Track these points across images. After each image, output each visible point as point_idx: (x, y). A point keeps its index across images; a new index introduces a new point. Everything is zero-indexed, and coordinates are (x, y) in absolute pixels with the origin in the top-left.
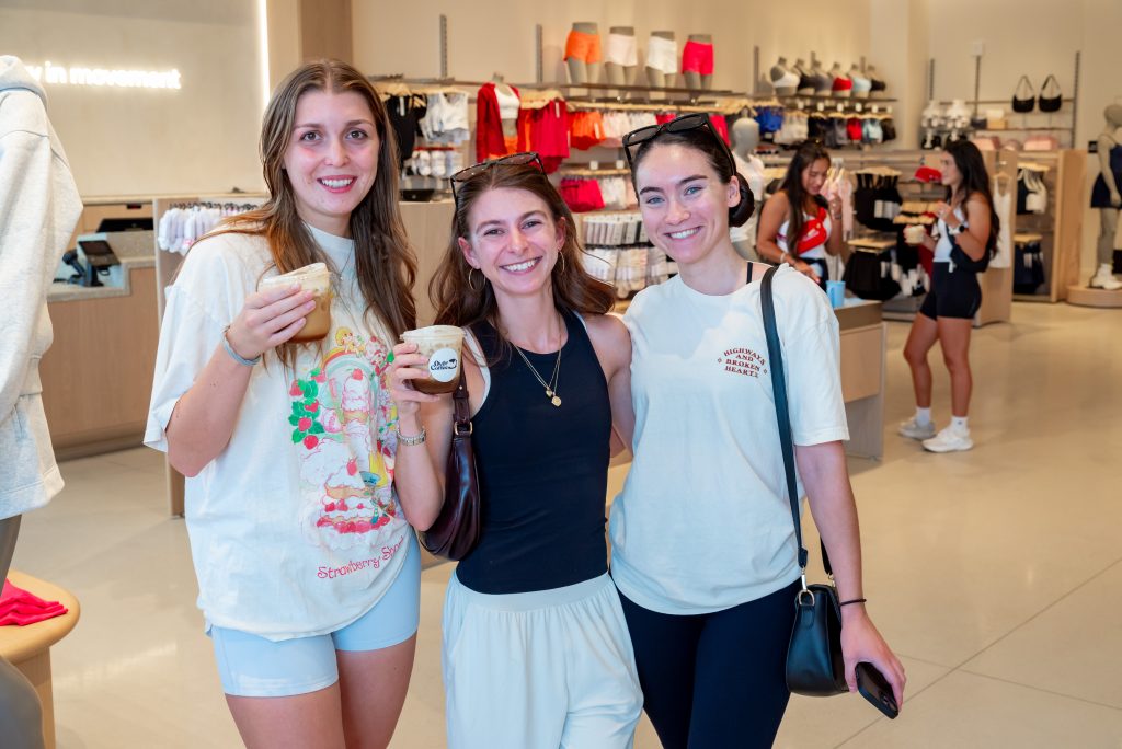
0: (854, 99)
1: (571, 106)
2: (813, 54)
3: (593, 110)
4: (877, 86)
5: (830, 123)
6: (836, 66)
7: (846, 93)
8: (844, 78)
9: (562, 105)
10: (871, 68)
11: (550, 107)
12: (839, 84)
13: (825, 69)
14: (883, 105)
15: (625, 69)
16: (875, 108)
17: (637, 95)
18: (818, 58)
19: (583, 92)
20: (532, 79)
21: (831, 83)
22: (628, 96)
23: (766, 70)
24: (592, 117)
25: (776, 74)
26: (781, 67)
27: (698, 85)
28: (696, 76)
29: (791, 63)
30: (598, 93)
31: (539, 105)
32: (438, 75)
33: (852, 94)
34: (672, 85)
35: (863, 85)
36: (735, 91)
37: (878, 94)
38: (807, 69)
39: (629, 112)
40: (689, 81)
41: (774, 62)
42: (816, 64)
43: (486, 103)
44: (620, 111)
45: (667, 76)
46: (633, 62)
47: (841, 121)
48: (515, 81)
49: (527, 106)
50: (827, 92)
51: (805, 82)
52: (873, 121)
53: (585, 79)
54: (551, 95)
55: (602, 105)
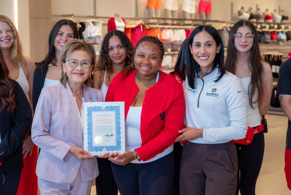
0: (274, 23)
1: (147, 27)
2: (257, 5)
3: (157, 28)
4: (284, 18)
5: (263, 33)
6: (267, 10)
7: (271, 21)
8: (270, 14)
9: (144, 26)
10: (282, 11)
11: (138, 27)
12: (267, 18)
13: (262, 11)
14: (286, 26)
15: (172, 12)
16: (283, 27)
17: (179, 22)
18: (259, 7)
19: (156, 21)
20: (133, 16)
21: (264, 17)
22: (175, 22)
23: (236, 12)
24: (156, 31)
25: (240, 13)
26: (242, 11)
27: (204, 18)
28: (204, 14)
29: (246, 9)
30: (162, 21)
31: (134, 26)
32: (92, 14)
33: (274, 21)
34: (193, 18)
35: (279, 18)
36: (220, 20)
37: (285, 21)
38: (254, 11)
39: (173, 29)
40: (201, 16)
41: (239, 9)
42: (258, 9)
43: (111, 24)
44: (169, 28)
45: (191, 15)
46: (176, 8)
47: (268, 32)
48: (124, 17)
49: (128, 26)
50: (262, 21)
51: (252, 17)
52: (282, 32)
53: (154, 16)
54: (139, 22)
55: (161, 26)
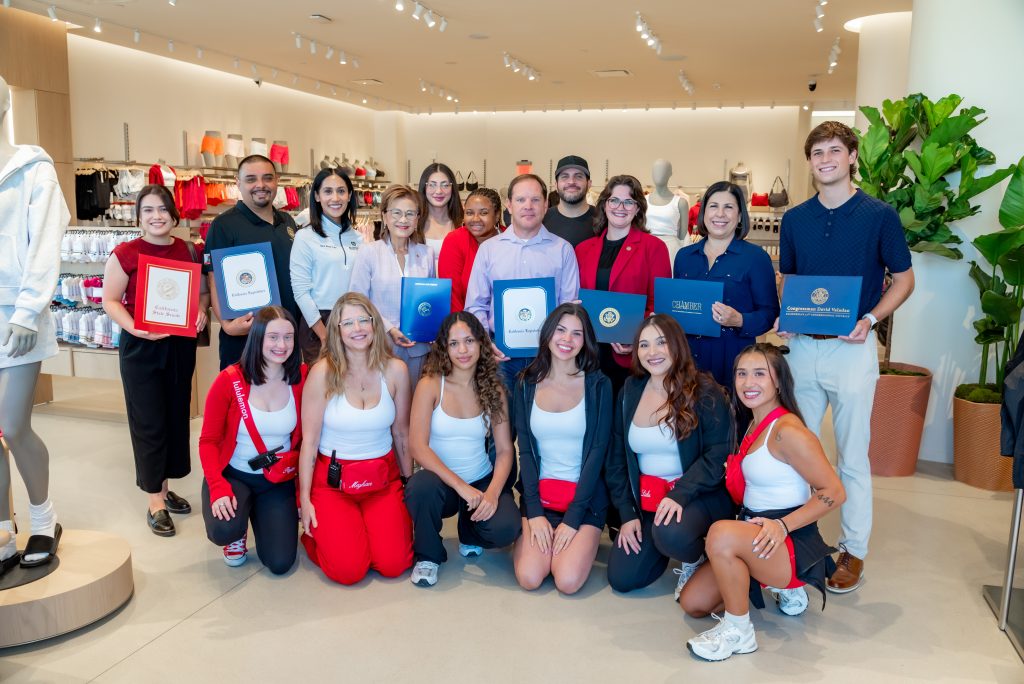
0: (367, 180)
1: (207, 180)
2: (344, 155)
3: (220, 182)
4: (379, 174)
6: (357, 162)
7: (363, 177)
8: (361, 168)
9: (202, 179)
10: (376, 163)
11: (194, 180)
12: (359, 172)
13: (351, 163)
14: (384, 185)
15: (237, 159)
16: (379, 186)
18: (346, 157)
19: (212, 172)
20: (181, 163)
21: (354, 171)
23: (317, 163)
24: (219, 186)
27: (280, 170)
28: (279, 165)
29: (332, 159)
30: (221, 173)
31: (187, 179)
32: (124, 159)
33: (366, 178)
35: (372, 173)
36: (301, 174)
37: (380, 178)
38: (341, 163)
41: (322, 158)
42: (346, 160)
43: (155, 175)
46: (242, 155)
47: (361, 193)
48: (172, 165)
49: (181, 179)
52: (378, 193)
53: (214, 165)
54: (194, 173)
55: (225, 180)
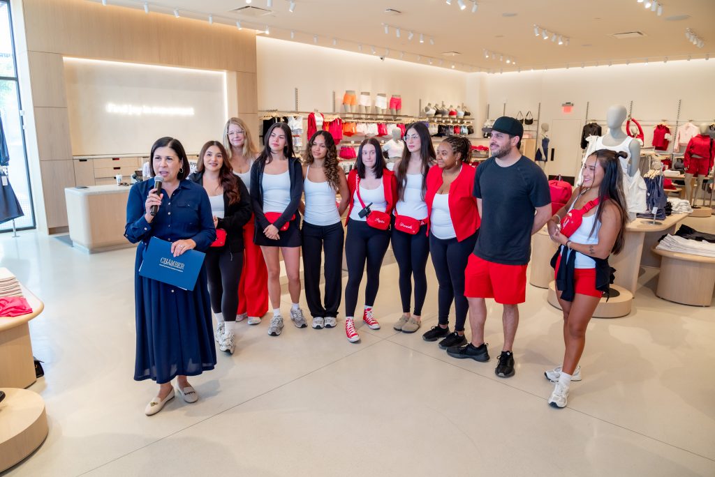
0: (458, 119)
1: (343, 121)
2: (443, 102)
3: (352, 122)
4: (466, 114)
5: (447, 127)
6: (451, 106)
7: (455, 116)
8: (454, 111)
9: (340, 120)
10: (465, 107)
11: (335, 121)
12: (451, 113)
13: (447, 108)
14: (468, 121)
15: (366, 107)
16: (465, 122)
17: (372, 117)
18: (444, 104)
19: (351, 116)
20: (331, 111)
21: (448, 113)
22: (369, 117)
23: (423, 108)
24: (351, 124)
25: (427, 109)
26: (429, 107)
27: (395, 114)
28: (394, 110)
29: (433, 105)
30: (357, 116)
31: (331, 120)
32: (294, 109)
33: (457, 117)
34: (385, 113)
35: (462, 114)
36: (409, 115)
37: (467, 117)
38: (440, 108)
39: (367, 123)
40: (392, 112)
41: (427, 105)
42: (443, 106)
43: (311, 119)
44: (363, 123)
45: (383, 110)
46: (369, 104)
47: (451, 127)
48: (323, 112)
49: (326, 121)
50: (447, 116)
51: (437, 113)
52: (465, 127)
53: (350, 112)
54: (336, 117)
55: (356, 121)
